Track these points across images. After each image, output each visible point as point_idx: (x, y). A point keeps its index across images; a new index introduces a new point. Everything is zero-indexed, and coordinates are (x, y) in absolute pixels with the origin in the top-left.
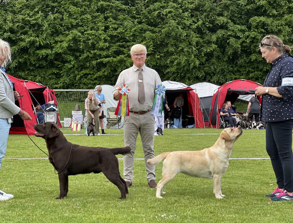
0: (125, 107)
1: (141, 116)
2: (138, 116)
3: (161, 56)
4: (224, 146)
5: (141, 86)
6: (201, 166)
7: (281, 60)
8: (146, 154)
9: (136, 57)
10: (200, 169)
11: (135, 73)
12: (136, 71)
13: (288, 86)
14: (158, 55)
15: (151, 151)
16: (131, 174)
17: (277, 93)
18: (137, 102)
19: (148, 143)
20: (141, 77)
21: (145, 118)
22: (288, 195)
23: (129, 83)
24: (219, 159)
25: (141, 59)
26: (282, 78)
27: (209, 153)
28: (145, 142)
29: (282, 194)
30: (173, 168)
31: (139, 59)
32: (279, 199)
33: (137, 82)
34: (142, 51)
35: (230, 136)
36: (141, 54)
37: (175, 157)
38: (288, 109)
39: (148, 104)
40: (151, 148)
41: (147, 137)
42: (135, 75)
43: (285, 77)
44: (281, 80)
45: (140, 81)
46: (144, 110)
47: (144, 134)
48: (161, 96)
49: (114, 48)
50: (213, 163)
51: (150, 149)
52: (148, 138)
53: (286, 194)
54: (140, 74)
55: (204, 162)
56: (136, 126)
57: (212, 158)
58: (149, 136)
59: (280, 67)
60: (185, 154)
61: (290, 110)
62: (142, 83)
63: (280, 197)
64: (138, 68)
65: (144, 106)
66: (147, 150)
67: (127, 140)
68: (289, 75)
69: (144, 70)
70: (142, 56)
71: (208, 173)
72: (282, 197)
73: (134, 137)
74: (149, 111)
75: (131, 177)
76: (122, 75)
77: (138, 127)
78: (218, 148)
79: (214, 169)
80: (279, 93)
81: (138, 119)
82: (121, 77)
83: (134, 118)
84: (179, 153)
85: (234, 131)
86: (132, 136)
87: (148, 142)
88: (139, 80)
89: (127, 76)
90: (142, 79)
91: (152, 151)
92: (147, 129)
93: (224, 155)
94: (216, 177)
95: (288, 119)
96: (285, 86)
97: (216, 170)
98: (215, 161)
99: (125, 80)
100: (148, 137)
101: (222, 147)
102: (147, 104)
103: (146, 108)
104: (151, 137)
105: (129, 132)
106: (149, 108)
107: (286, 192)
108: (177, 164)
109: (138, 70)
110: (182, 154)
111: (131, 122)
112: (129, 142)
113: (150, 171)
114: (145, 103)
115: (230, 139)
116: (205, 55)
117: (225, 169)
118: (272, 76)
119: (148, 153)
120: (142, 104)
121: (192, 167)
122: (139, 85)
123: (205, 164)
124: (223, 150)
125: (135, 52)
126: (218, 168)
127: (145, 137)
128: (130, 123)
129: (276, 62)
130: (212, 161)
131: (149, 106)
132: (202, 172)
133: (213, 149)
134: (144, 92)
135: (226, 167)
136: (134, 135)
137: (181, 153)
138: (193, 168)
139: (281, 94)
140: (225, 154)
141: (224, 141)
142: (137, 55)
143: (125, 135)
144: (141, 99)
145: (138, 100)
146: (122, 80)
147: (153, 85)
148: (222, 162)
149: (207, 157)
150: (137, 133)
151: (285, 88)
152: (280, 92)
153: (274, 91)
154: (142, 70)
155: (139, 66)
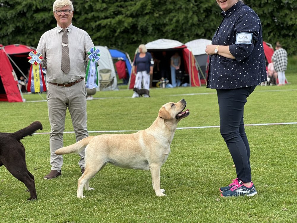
0: (39, 80)
1: (68, 89)
2: (64, 88)
3: (160, 15)
4: (164, 126)
5: (65, 52)
6: (133, 153)
7: (236, 10)
8: (78, 135)
9: (59, 13)
10: (133, 156)
11: (59, 35)
12: (59, 33)
13: (244, 44)
14: (157, 13)
15: (83, 132)
16: (59, 160)
17: (229, 54)
18: (60, 72)
19: (78, 122)
20: (65, 40)
21: (73, 91)
22: (245, 187)
23: (51, 48)
24: (157, 143)
25: (66, 17)
26: (237, 33)
27: (144, 136)
28: (75, 120)
29: (237, 186)
30: (98, 157)
31: (63, 16)
32: (234, 193)
33: (61, 47)
34: (66, 6)
35: (170, 113)
36: (65, 11)
37: (100, 141)
38: (243, 74)
39: (75, 74)
40: (83, 128)
41: (76, 115)
42: (59, 38)
43: (241, 32)
44: (235, 35)
45: (65, 45)
46: (71, 82)
47: (73, 110)
48: (95, 62)
49: (112, 9)
50: (149, 149)
51: (81, 129)
52: (78, 116)
53: (242, 185)
54: (64, 36)
55: (137, 148)
56: (62, 102)
57: (147, 142)
58: (79, 112)
59: (235, 19)
60: (114, 138)
61: (245, 76)
62: (67, 47)
63: (235, 191)
64: (62, 29)
65: (70, 76)
66: (77, 130)
67: (52, 119)
68: (247, 31)
69: (69, 31)
70: (67, 13)
71: (144, 162)
72: (236, 190)
73: (61, 115)
74: (77, 82)
75: (59, 165)
76: (43, 38)
77: (65, 103)
78: (156, 129)
79: (150, 157)
80: (231, 53)
81: (63, 93)
82: (41, 41)
83: (59, 91)
84: (106, 136)
85: (175, 106)
86: (57, 114)
87: (78, 120)
88: (63, 44)
89: (49, 39)
90: (67, 43)
91: (85, 132)
92: (76, 105)
93: (164, 138)
94: (154, 168)
95: (241, 87)
96: (240, 44)
97: (154, 158)
98: (152, 146)
99: (46, 45)
100: (78, 114)
101: (162, 128)
102: (73, 74)
103: (72, 78)
104: (82, 113)
105: (54, 109)
106: (76, 78)
107: (242, 184)
108: (102, 152)
109: (62, 31)
110: (110, 137)
111: (56, 97)
112: (55, 121)
113: (82, 157)
114: (70, 72)
115: (169, 117)
116: (204, 11)
117: (166, 156)
118: (223, 31)
119: (80, 133)
120: (67, 74)
121: (122, 154)
122: (62, 50)
123: (138, 150)
124: (163, 132)
125: (58, 8)
126: (156, 155)
127: (75, 114)
128: (54, 98)
129: (230, 12)
130: (148, 146)
131: (76, 76)
132: (135, 161)
133: (149, 131)
134: (69, 59)
135: (166, 154)
136: (60, 112)
137: (108, 137)
138: (123, 156)
139: (233, 55)
140: (166, 136)
141: (163, 120)
142: (60, 11)
143: (50, 112)
144: (66, 68)
145: (61, 69)
146: (43, 45)
147: (80, 50)
148: (160, 147)
149: (141, 142)
150: (65, 111)
151: (239, 47)
152: (232, 51)
153: (225, 51)
154: (68, 31)
155: (64, 26)
